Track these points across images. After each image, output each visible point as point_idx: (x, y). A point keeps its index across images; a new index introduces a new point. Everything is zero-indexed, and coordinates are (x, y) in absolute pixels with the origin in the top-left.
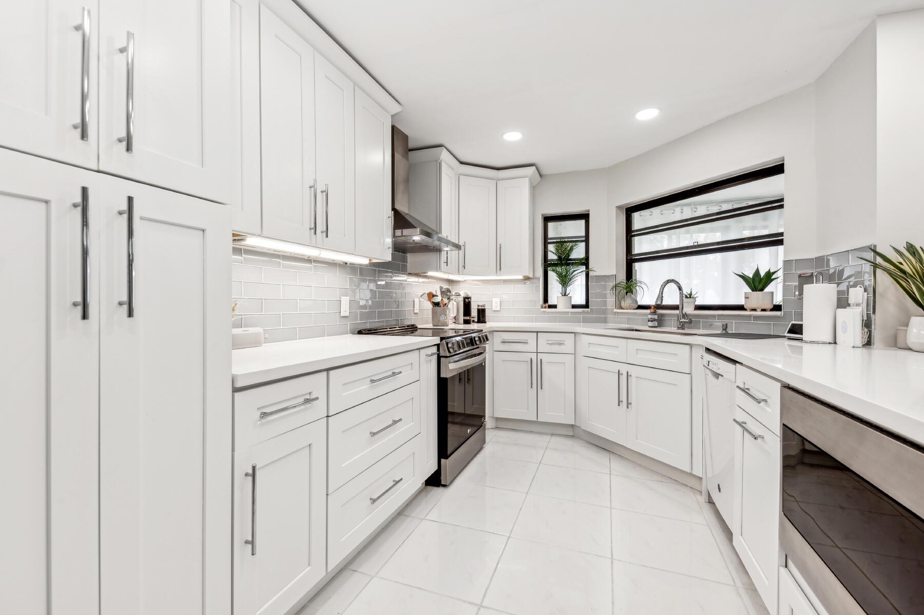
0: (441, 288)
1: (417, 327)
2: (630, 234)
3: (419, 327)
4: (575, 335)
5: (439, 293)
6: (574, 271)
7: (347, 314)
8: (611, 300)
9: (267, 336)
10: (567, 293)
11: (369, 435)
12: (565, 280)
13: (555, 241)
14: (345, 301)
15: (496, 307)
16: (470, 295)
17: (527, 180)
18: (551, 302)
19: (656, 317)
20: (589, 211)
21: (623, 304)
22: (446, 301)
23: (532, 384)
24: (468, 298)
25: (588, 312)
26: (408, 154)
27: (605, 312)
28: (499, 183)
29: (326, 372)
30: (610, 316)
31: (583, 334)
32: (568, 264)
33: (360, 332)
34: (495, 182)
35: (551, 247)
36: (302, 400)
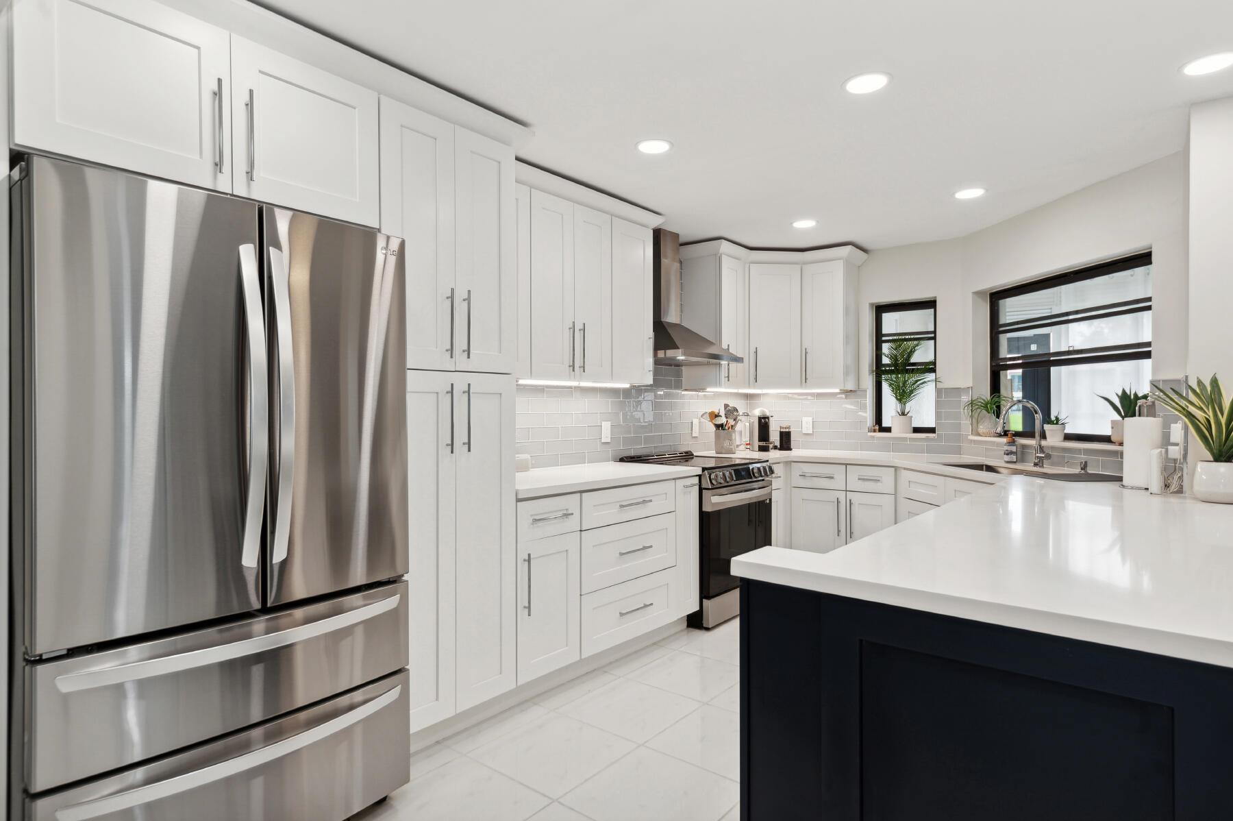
0: (726, 406)
1: (693, 455)
2: (996, 329)
3: (695, 454)
4: (896, 470)
5: (722, 413)
6: (917, 381)
7: (609, 440)
8: (966, 423)
9: (533, 462)
10: (906, 411)
11: (618, 555)
12: (903, 395)
13: (891, 338)
14: (606, 427)
15: (807, 427)
16: (768, 414)
17: (840, 264)
18: (885, 424)
19: (1014, 449)
20: (936, 297)
21: (982, 429)
22: (731, 422)
23: (839, 531)
24: (764, 418)
25: (933, 439)
26: (678, 250)
27: (959, 438)
28: (805, 267)
29: (579, 494)
30: (965, 445)
31: (905, 469)
32: (907, 371)
33: (622, 460)
34: (799, 266)
35: (886, 348)
36: (560, 514)
